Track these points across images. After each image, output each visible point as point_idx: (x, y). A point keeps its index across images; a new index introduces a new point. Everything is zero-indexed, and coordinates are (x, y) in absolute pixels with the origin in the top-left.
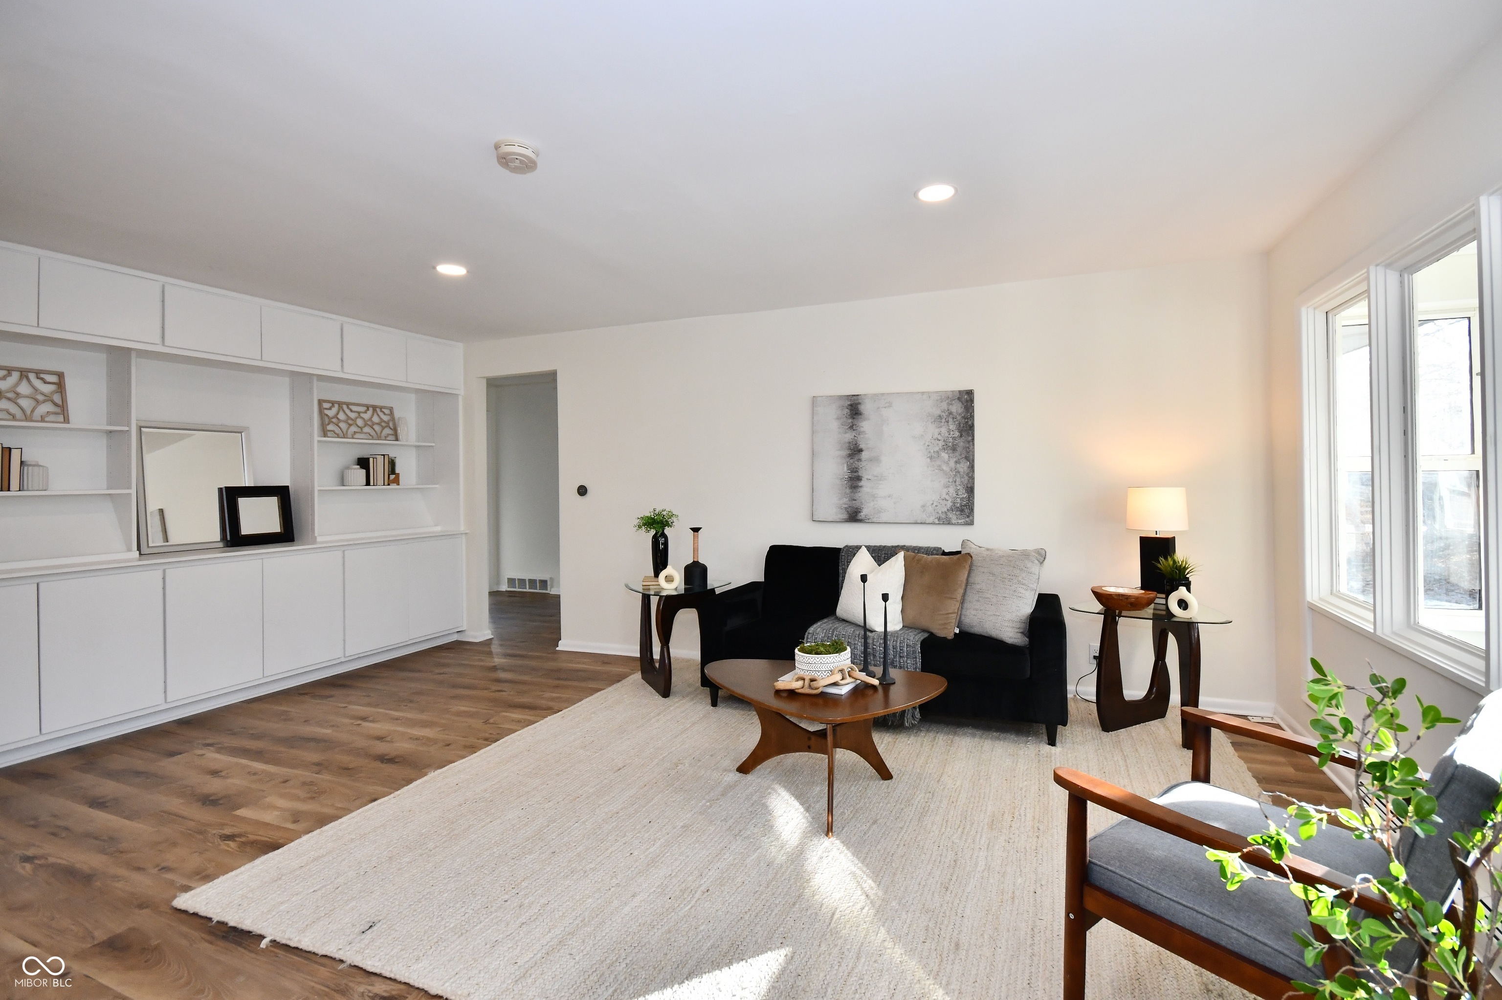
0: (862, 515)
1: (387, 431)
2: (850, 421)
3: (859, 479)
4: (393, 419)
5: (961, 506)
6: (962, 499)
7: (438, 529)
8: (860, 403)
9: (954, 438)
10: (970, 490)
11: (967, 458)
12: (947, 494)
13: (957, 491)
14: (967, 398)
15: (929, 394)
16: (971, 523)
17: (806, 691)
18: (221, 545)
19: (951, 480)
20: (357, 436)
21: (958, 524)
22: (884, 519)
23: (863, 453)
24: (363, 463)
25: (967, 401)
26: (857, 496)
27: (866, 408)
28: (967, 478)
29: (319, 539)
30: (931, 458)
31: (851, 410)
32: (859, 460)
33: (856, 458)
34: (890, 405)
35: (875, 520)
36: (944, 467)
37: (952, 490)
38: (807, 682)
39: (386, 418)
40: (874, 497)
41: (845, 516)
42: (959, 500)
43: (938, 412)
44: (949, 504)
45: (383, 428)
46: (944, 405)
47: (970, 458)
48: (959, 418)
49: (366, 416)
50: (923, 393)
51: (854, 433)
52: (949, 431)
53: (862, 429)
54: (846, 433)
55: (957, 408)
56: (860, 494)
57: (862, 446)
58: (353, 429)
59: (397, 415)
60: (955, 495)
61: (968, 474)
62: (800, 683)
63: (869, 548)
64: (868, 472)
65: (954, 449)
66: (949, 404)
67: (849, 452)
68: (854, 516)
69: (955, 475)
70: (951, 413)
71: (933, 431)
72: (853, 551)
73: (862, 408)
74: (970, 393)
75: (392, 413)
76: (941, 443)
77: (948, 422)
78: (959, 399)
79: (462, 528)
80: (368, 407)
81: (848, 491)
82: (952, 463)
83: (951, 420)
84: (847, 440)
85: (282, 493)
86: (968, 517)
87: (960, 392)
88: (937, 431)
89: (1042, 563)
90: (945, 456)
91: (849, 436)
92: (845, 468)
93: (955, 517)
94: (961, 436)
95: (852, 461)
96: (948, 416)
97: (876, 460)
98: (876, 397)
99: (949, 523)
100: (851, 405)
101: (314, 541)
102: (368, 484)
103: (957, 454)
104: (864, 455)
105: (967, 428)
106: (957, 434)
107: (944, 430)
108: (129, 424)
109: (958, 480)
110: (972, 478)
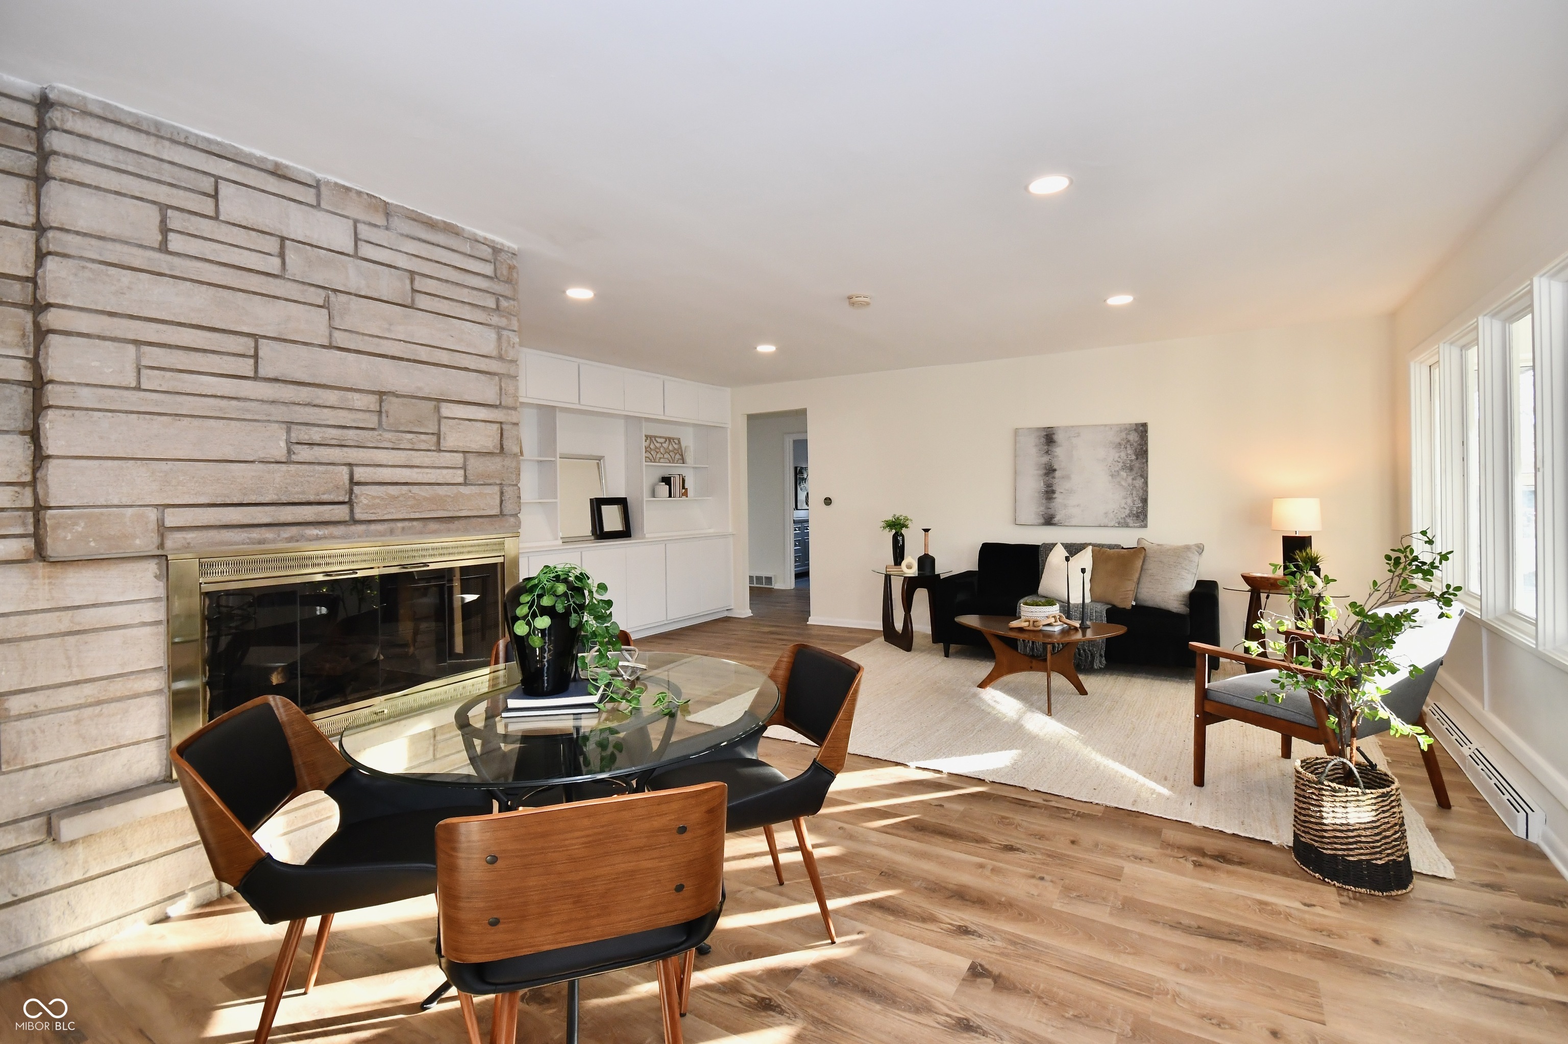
0: (1056, 520)
1: (678, 456)
2: (1046, 447)
3: (1053, 492)
4: (681, 448)
5: (1137, 513)
6: (1138, 508)
7: (712, 531)
8: (1054, 434)
9: (1131, 461)
10: (1145, 501)
11: (1142, 476)
12: (1126, 504)
13: (1134, 501)
14: (1142, 430)
15: (1111, 426)
16: (1145, 526)
17: (1031, 628)
18: (593, 538)
19: (1129, 493)
20: (662, 460)
21: (1135, 527)
22: (1073, 524)
23: (1057, 472)
24: (667, 480)
25: (1142, 432)
26: (1052, 505)
27: (1059, 437)
28: (1141, 491)
29: (647, 536)
30: (1112, 476)
31: (1047, 439)
32: (1054, 478)
33: (1051, 476)
34: (1078, 435)
35: (1066, 524)
36: (1123, 483)
37: (1129, 501)
38: (1031, 623)
39: (676, 446)
40: (1065, 506)
41: (1042, 521)
42: (1135, 509)
43: (1118, 440)
44: (1127, 512)
45: (676, 454)
46: (1123, 435)
47: (1144, 476)
48: (1135, 444)
49: (665, 445)
50: (1106, 425)
51: (1049, 457)
52: (1127, 455)
53: (1056, 454)
54: (1042, 457)
55: (1134, 437)
56: (1054, 504)
57: (1055, 467)
58: (659, 456)
59: (683, 444)
60: (1132, 505)
61: (1142, 488)
62: (1027, 623)
63: (1062, 544)
64: (1060, 487)
65: (1131, 469)
66: (1127, 434)
67: (1044, 471)
68: (1049, 521)
69: (1132, 489)
70: (1129, 441)
71: (1113, 455)
72: (1050, 547)
73: (1056, 437)
74: (1145, 425)
75: (679, 442)
76: (1121, 464)
77: (1126, 448)
78: (1135, 430)
79: (730, 530)
80: (666, 439)
81: (1044, 501)
82: (1130, 480)
83: (1128, 446)
84: (1043, 462)
85: (622, 502)
86: (1143, 521)
87: (1136, 424)
88: (1117, 455)
89: (1200, 554)
90: (1123, 474)
91: (1045, 459)
92: (1042, 484)
93: (1132, 522)
94: (1137, 459)
95: (1047, 478)
96: (1126, 443)
97: (1067, 477)
98: (1067, 429)
99: (1127, 526)
100: (1047, 435)
101: (644, 537)
102: (670, 496)
103: (1134, 472)
104: (1057, 474)
105: (1142, 453)
106: (1134, 457)
107: (1123, 454)
108: (555, 456)
109: (1134, 493)
110: (1146, 492)
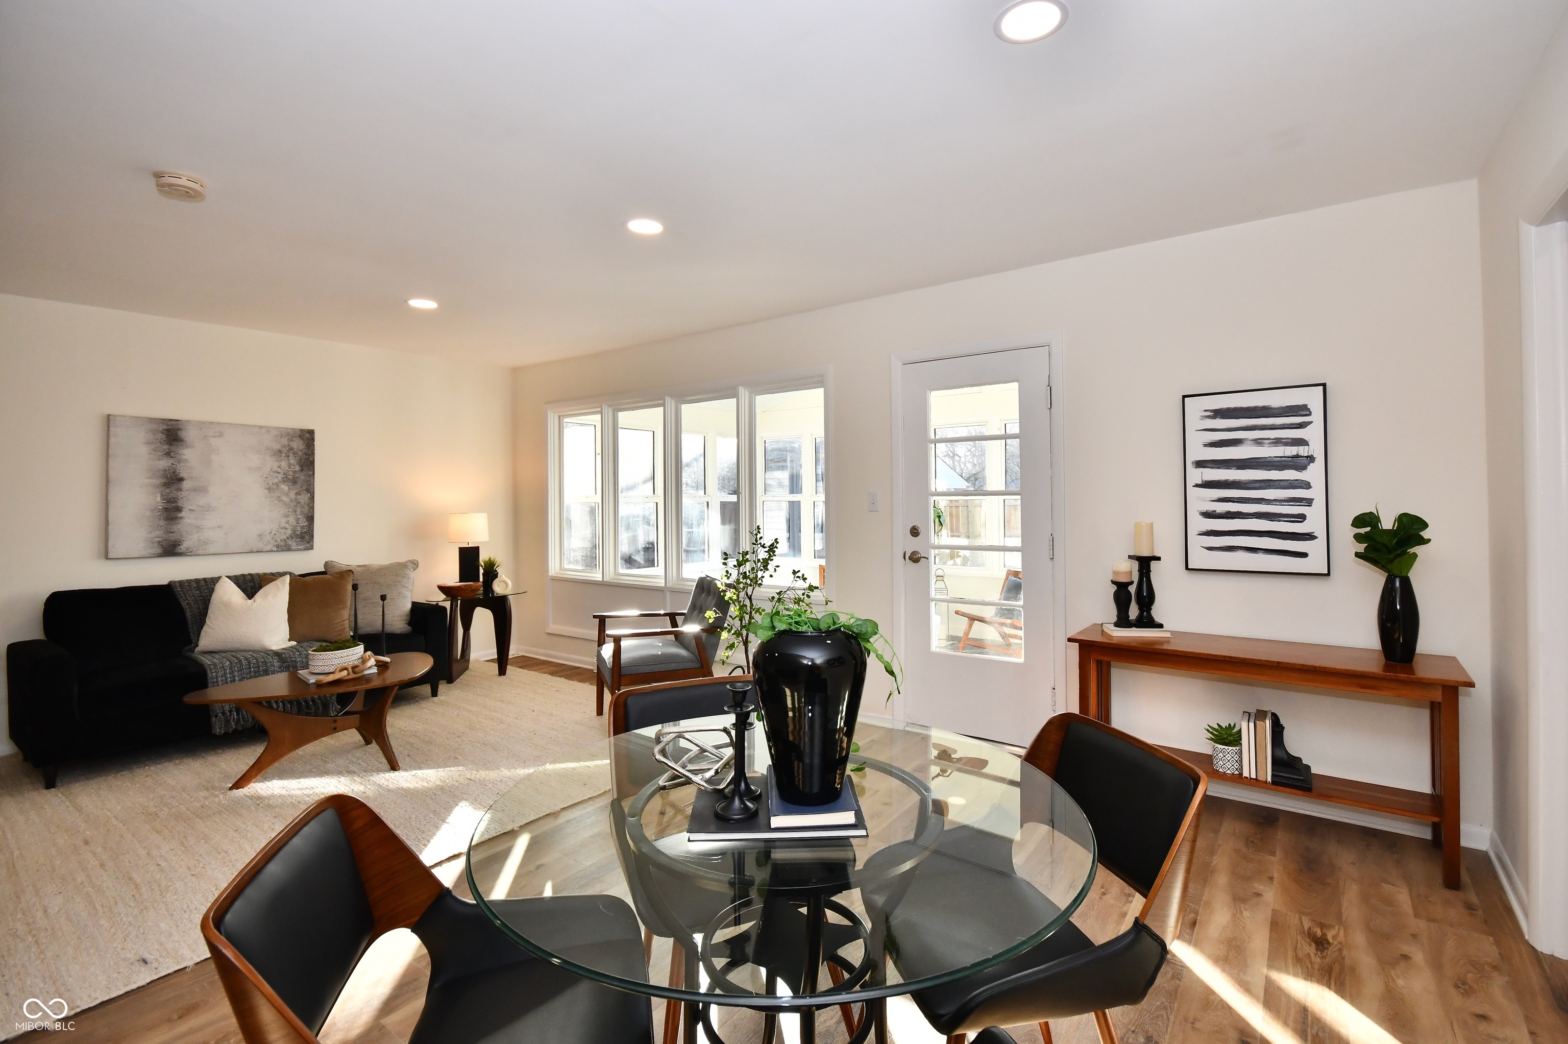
0: (183, 548)
2: (166, 447)
3: (179, 509)
5: (302, 533)
6: (302, 527)
8: (180, 429)
9: (295, 472)
10: (311, 519)
11: (308, 490)
12: (287, 523)
13: (297, 520)
14: (308, 437)
15: (268, 429)
16: (312, 548)
19: (291, 510)
21: (298, 550)
22: (212, 551)
23: (184, 483)
25: (308, 439)
26: (175, 528)
27: (189, 435)
28: (307, 508)
30: (269, 489)
31: (167, 436)
32: (180, 490)
33: (175, 487)
34: (221, 435)
35: (200, 552)
36: (284, 498)
37: (292, 520)
40: (198, 528)
41: (159, 550)
42: (299, 528)
43: (277, 446)
44: (289, 532)
46: (285, 441)
47: (310, 490)
48: (300, 453)
50: (261, 427)
51: (172, 461)
52: (290, 465)
53: (184, 457)
54: (159, 459)
55: (298, 445)
56: (179, 526)
57: (182, 475)
60: (295, 523)
61: (308, 505)
64: (190, 502)
65: (294, 482)
66: (290, 440)
67: (163, 481)
68: (170, 549)
69: (296, 506)
70: (292, 449)
71: (271, 463)
73: (183, 434)
74: (311, 432)
76: (280, 476)
77: (288, 456)
78: (300, 436)
81: (162, 523)
82: (292, 495)
83: (291, 455)
84: (161, 467)
86: (308, 543)
87: (301, 430)
88: (276, 464)
89: (414, 570)
90: (285, 487)
91: (164, 463)
92: (159, 499)
93: (294, 544)
94: (302, 470)
95: (168, 491)
96: (288, 451)
97: (202, 490)
98: (202, 425)
99: (288, 549)
100: (168, 430)
103: (298, 486)
104: (186, 485)
105: (307, 463)
106: (298, 468)
107: (284, 464)
109: (299, 510)
110: (312, 508)
